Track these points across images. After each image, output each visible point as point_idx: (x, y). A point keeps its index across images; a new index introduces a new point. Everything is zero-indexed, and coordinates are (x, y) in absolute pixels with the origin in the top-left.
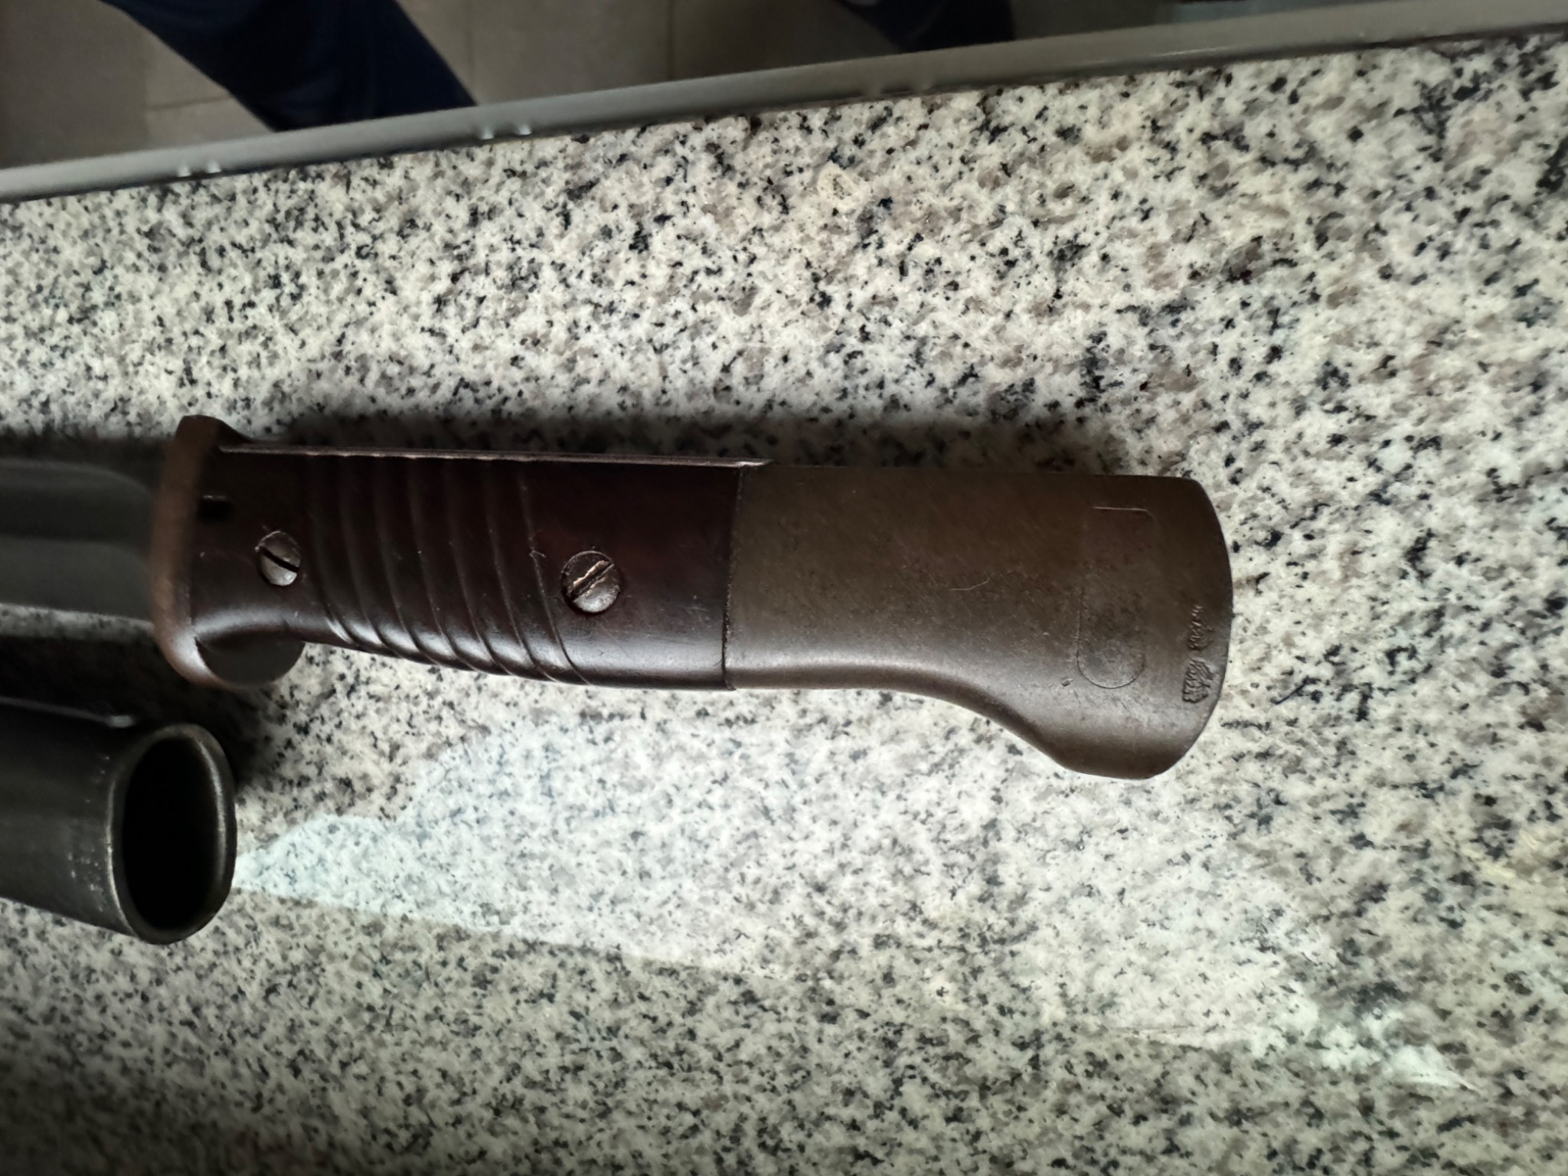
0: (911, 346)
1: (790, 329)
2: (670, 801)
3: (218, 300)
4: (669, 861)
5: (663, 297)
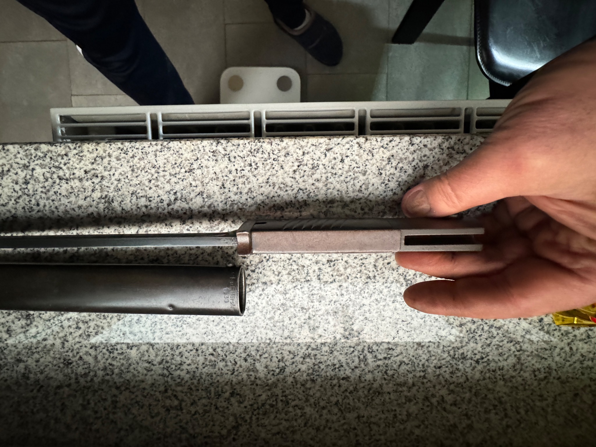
0: (397, 183)
1: (374, 179)
2: (348, 278)
3: (233, 169)
4: (348, 291)
5: (347, 172)
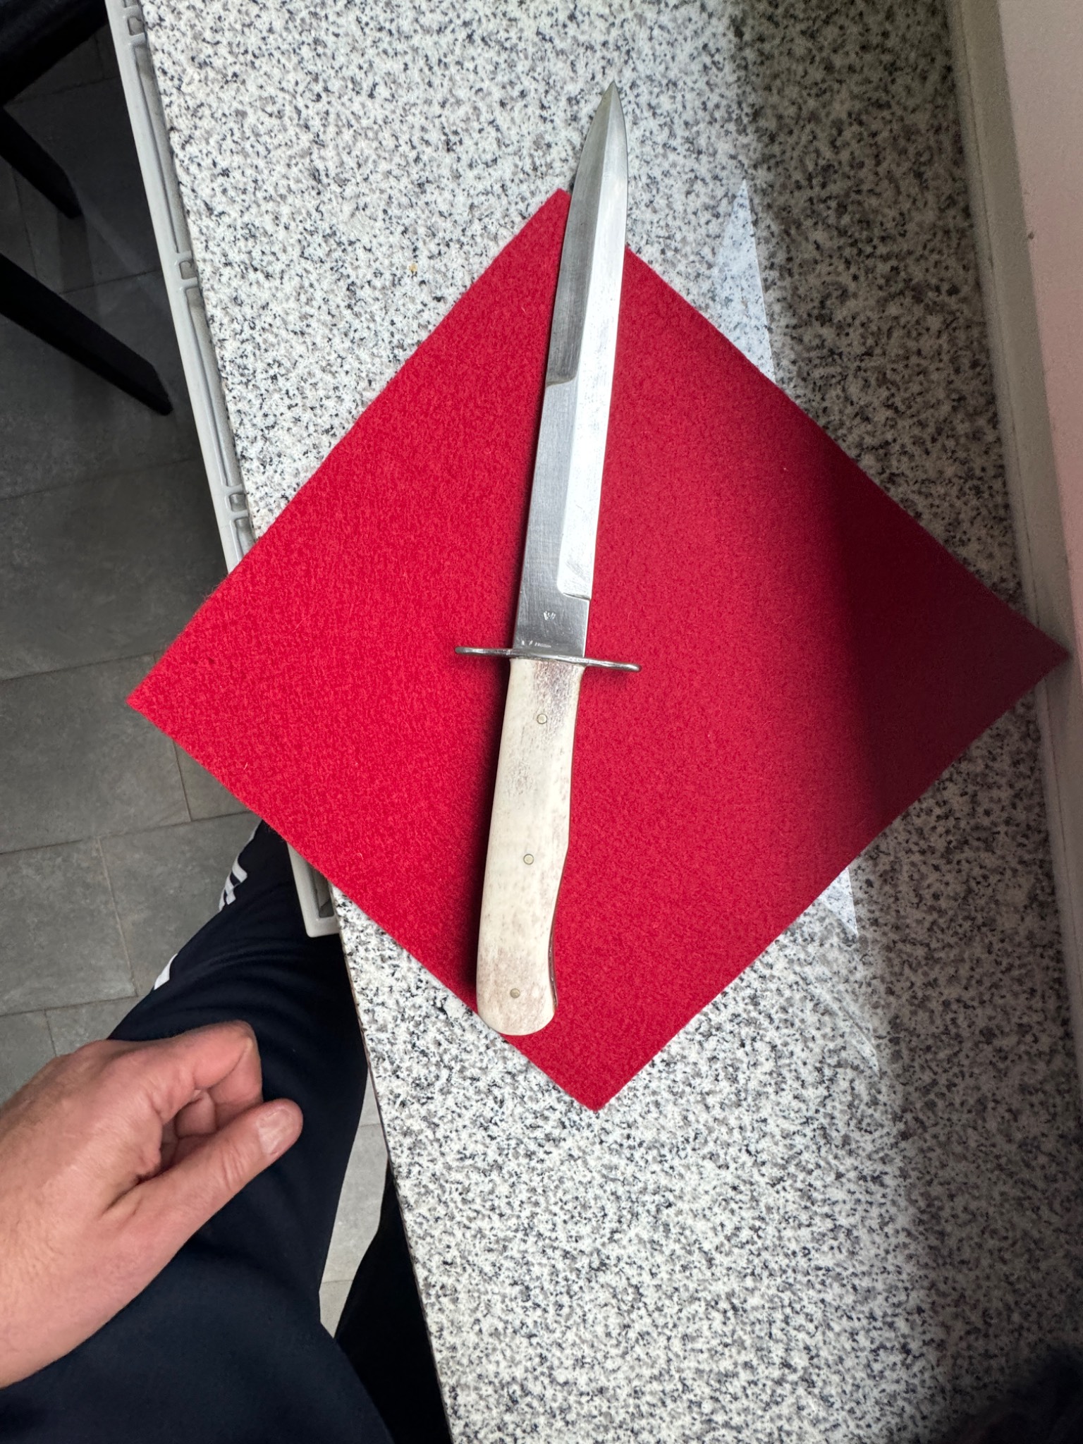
1: (249, 88)
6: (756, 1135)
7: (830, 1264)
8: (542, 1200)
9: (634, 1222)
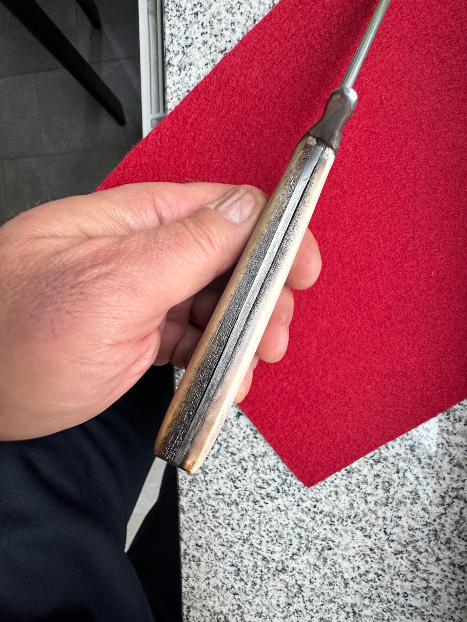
6: (392, 524)
7: (419, 606)
8: (257, 527)
9: (307, 552)
